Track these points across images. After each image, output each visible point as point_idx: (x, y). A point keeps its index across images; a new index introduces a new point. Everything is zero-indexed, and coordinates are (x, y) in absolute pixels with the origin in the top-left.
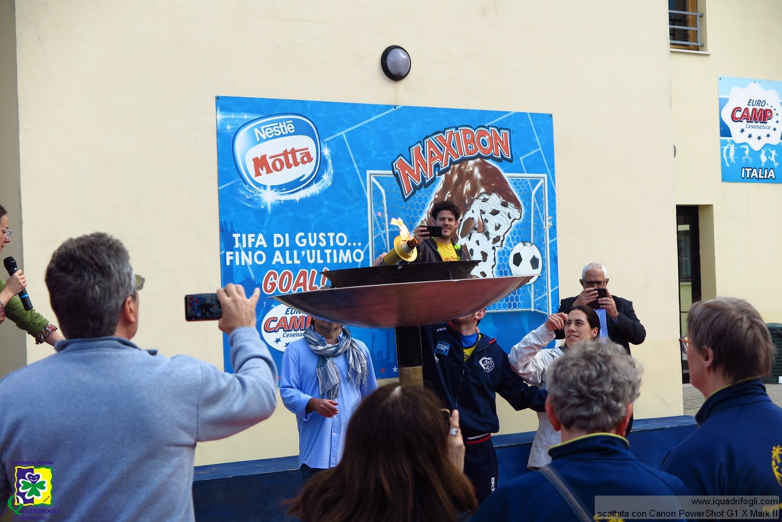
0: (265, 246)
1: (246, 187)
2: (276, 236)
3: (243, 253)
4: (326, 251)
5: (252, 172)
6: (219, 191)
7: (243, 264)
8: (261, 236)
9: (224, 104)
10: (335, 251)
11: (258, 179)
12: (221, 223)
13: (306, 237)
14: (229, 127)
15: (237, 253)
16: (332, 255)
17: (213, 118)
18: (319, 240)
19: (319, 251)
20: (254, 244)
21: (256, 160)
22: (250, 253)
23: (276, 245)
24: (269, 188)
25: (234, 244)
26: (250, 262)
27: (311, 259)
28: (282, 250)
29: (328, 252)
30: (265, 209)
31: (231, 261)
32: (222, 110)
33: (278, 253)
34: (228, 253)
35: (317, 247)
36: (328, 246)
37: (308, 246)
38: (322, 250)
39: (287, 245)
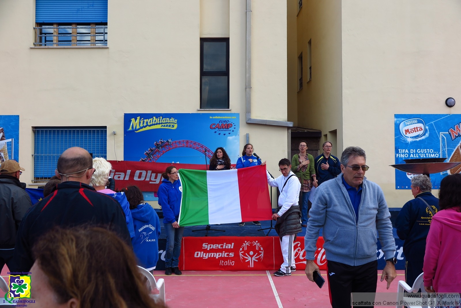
0: (408, 152)
1: (403, 137)
2: (411, 150)
3: (401, 154)
4: (426, 154)
5: (405, 133)
6: (395, 138)
7: (401, 157)
8: (407, 150)
9: (397, 116)
10: (429, 154)
11: (406, 135)
12: (395, 147)
13: (420, 150)
14: (398, 122)
15: (400, 154)
16: (428, 155)
17: (394, 120)
18: (424, 151)
19: (424, 154)
20: (405, 152)
21: (406, 130)
22: (403, 154)
23: (411, 152)
24: (409, 137)
25: (399, 152)
26: (403, 157)
27: (422, 156)
28: (413, 154)
29: (427, 154)
30: (408, 143)
31: (398, 156)
32: (396, 118)
33: (412, 154)
34: (397, 154)
35: (424, 153)
36: (427, 153)
37: (421, 153)
38: (425, 154)
39: (415, 152)
